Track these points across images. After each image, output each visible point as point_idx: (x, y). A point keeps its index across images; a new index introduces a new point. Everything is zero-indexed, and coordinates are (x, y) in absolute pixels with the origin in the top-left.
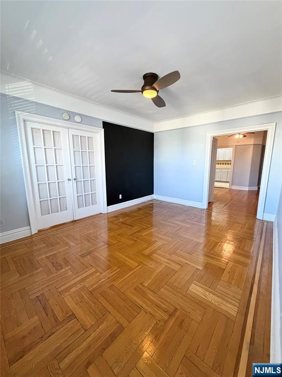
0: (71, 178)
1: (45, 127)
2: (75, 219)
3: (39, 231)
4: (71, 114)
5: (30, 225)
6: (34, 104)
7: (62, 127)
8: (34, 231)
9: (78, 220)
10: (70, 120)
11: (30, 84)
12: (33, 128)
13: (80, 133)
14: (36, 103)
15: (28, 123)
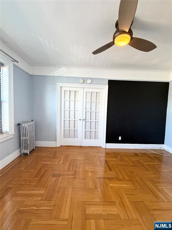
0: (82, 119)
1: (71, 89)
2: (81, 146)
3: (61, 146)
4: (84, 79)
5: (56, 141)
6: (66, 78)
7: (80, 88)
8: (58, 145)
9: (83, 147)
10: (84, 83)
11: (65, 68)
12: (65, 90)
13: (91, 90)
14: (67, 77)
15: (63, 88)
